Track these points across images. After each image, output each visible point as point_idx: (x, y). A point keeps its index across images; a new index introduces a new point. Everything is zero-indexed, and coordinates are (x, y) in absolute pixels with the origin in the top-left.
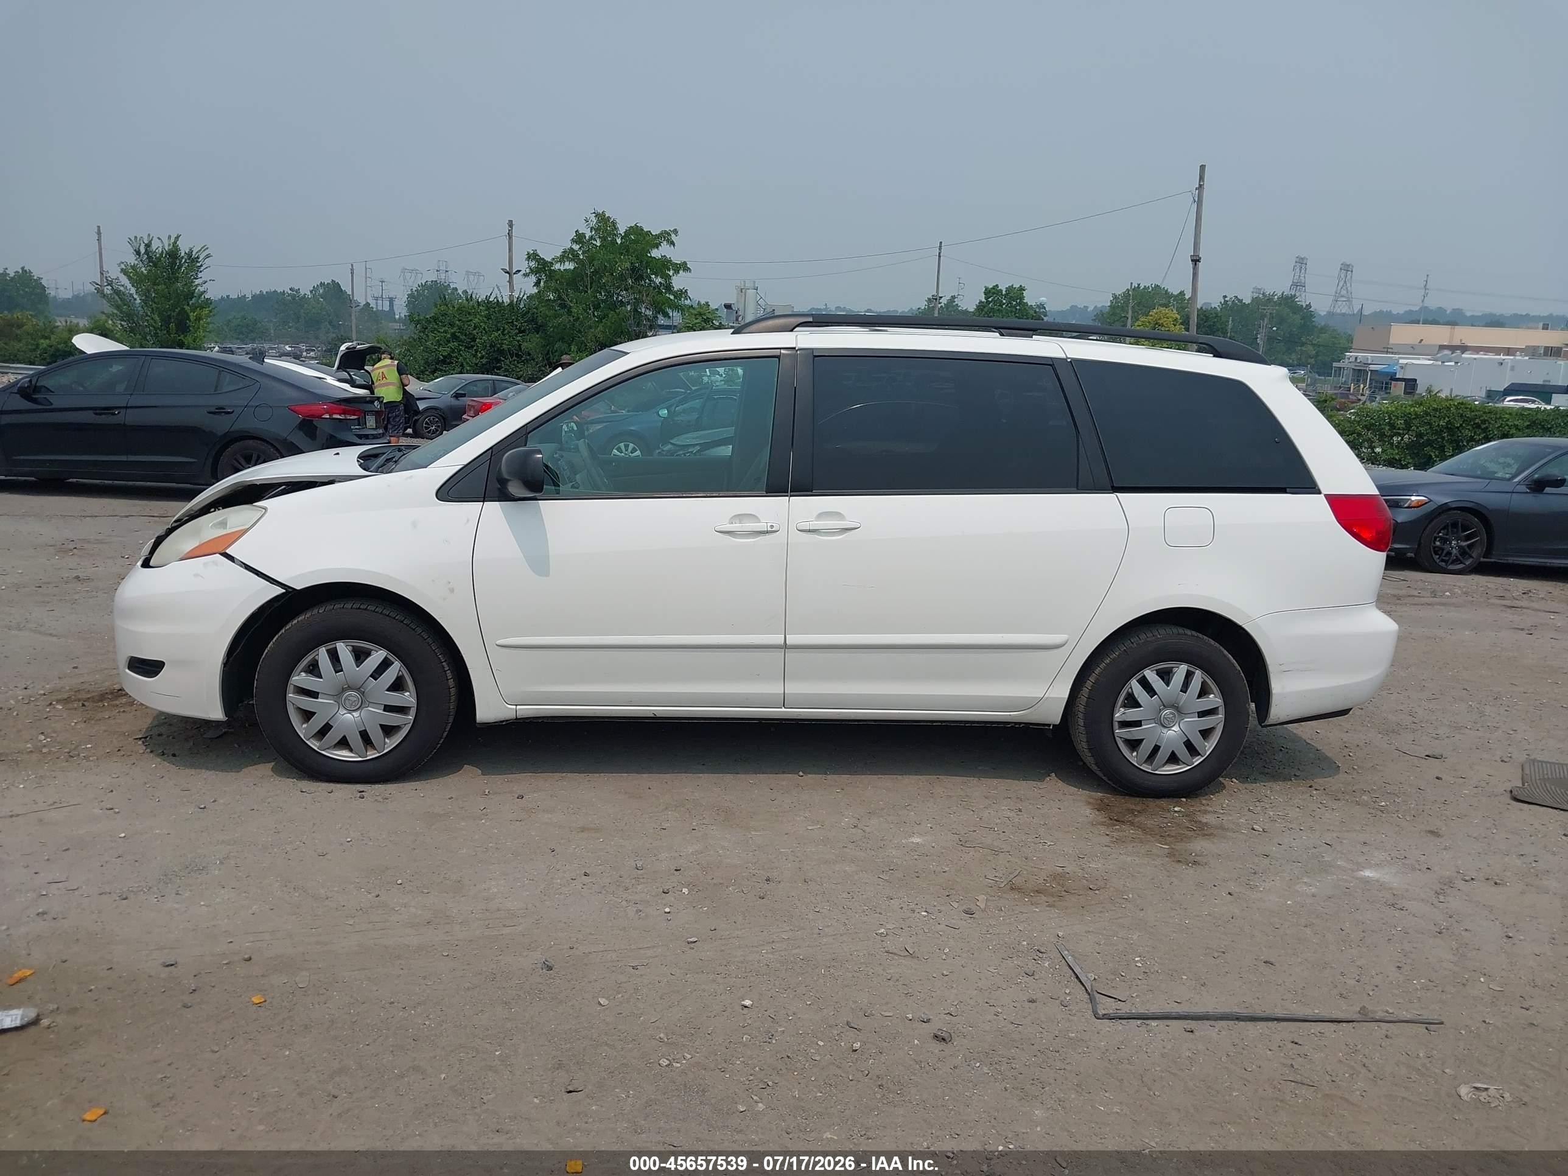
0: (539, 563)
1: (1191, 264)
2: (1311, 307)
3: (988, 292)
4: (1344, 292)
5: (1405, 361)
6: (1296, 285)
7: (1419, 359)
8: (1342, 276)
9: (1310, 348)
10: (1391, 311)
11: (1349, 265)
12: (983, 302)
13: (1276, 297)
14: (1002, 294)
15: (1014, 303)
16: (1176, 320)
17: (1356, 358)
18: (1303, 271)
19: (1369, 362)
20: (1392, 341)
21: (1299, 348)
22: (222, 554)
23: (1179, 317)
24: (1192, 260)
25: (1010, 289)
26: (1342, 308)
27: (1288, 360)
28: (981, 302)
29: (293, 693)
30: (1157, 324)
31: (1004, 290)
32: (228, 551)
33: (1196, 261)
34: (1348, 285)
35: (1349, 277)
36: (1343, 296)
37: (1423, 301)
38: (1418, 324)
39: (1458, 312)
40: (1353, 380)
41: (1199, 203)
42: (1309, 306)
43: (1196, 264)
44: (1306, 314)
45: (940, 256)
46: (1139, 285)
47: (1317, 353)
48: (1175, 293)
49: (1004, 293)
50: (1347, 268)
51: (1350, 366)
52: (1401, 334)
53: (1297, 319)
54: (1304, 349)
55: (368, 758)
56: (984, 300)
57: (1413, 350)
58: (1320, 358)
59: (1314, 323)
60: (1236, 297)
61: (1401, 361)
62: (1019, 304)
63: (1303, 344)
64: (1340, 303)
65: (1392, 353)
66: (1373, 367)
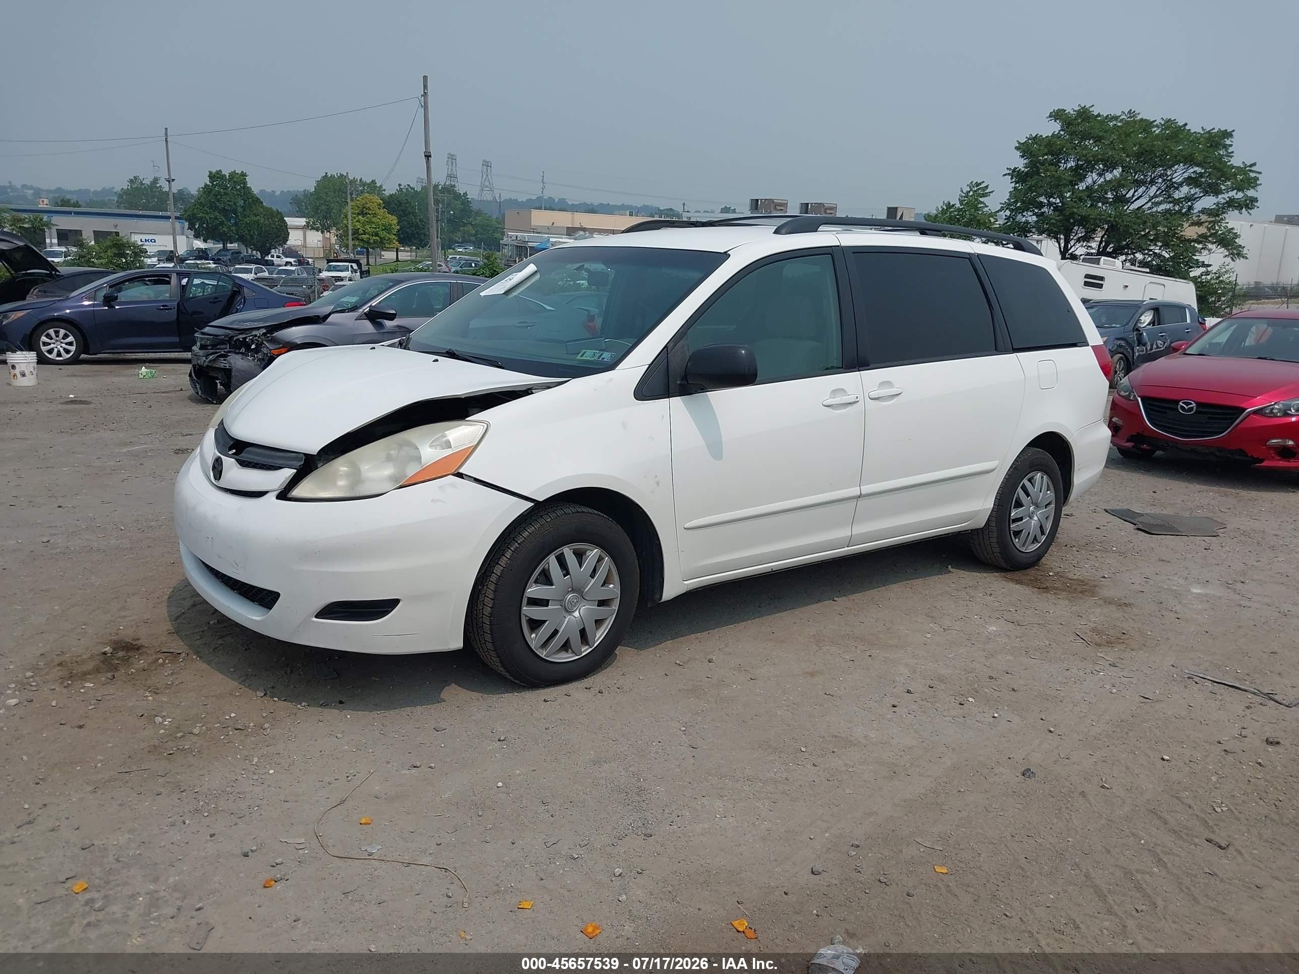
0: (716, 449)
1: (424, 160)
2: (467, 195)
3: (212, 176)
4: (487, 184)
5: (554, 240)
6: (450, 176)
7: (562, 238)
8: (485, 170)
9: (471, 228)
10: (517, 199)
11: (488, 162)
12: (208, 186)
13: (440, 186)
14: (226, 179)
15: (239, 187)
16: (379, 204)
17: (517, 237)
18: (454, 165)
19: (526, 240)
20: (532, 224)
21: (462, 228)
22: (454, 475)
23: (381, 202)
24: (425, 156)
25: (233, 174)
26: (488, 197)
27: (455, 238)
28: (206, 185)
29: (526, 606)
30: (364, 207)
31: (228, 175)
32: (461, 471)
33: (428, 156)
34: (490, 178)
35: (489, 171)
36: (487, 187)
37: (542, 192)
38: (541, 209)
39: (563, 201)
40: (517, 254)
41: (426, 107)
42: (465, 194)
43: (428, 159)
44: (463, 200)
45: (167, 141)
46: (327, 173)
47: (476, 232)
48: (368, 182)
49: (227, 177)
50: (487, 164)
51: (513, 243)
52: (540, 218)
53: (458, 204)
54: (465, 228)
55: (583, 654)
56: (208, 183)
57: (551, 230)
58: (479, 236)
59: (471, 208)
60: (409, 185)
61: (551, 240)
62: (244, 188)
63: (465, 225)
64: (485, 192)
65: (537, 233)
66: (530, 244)
